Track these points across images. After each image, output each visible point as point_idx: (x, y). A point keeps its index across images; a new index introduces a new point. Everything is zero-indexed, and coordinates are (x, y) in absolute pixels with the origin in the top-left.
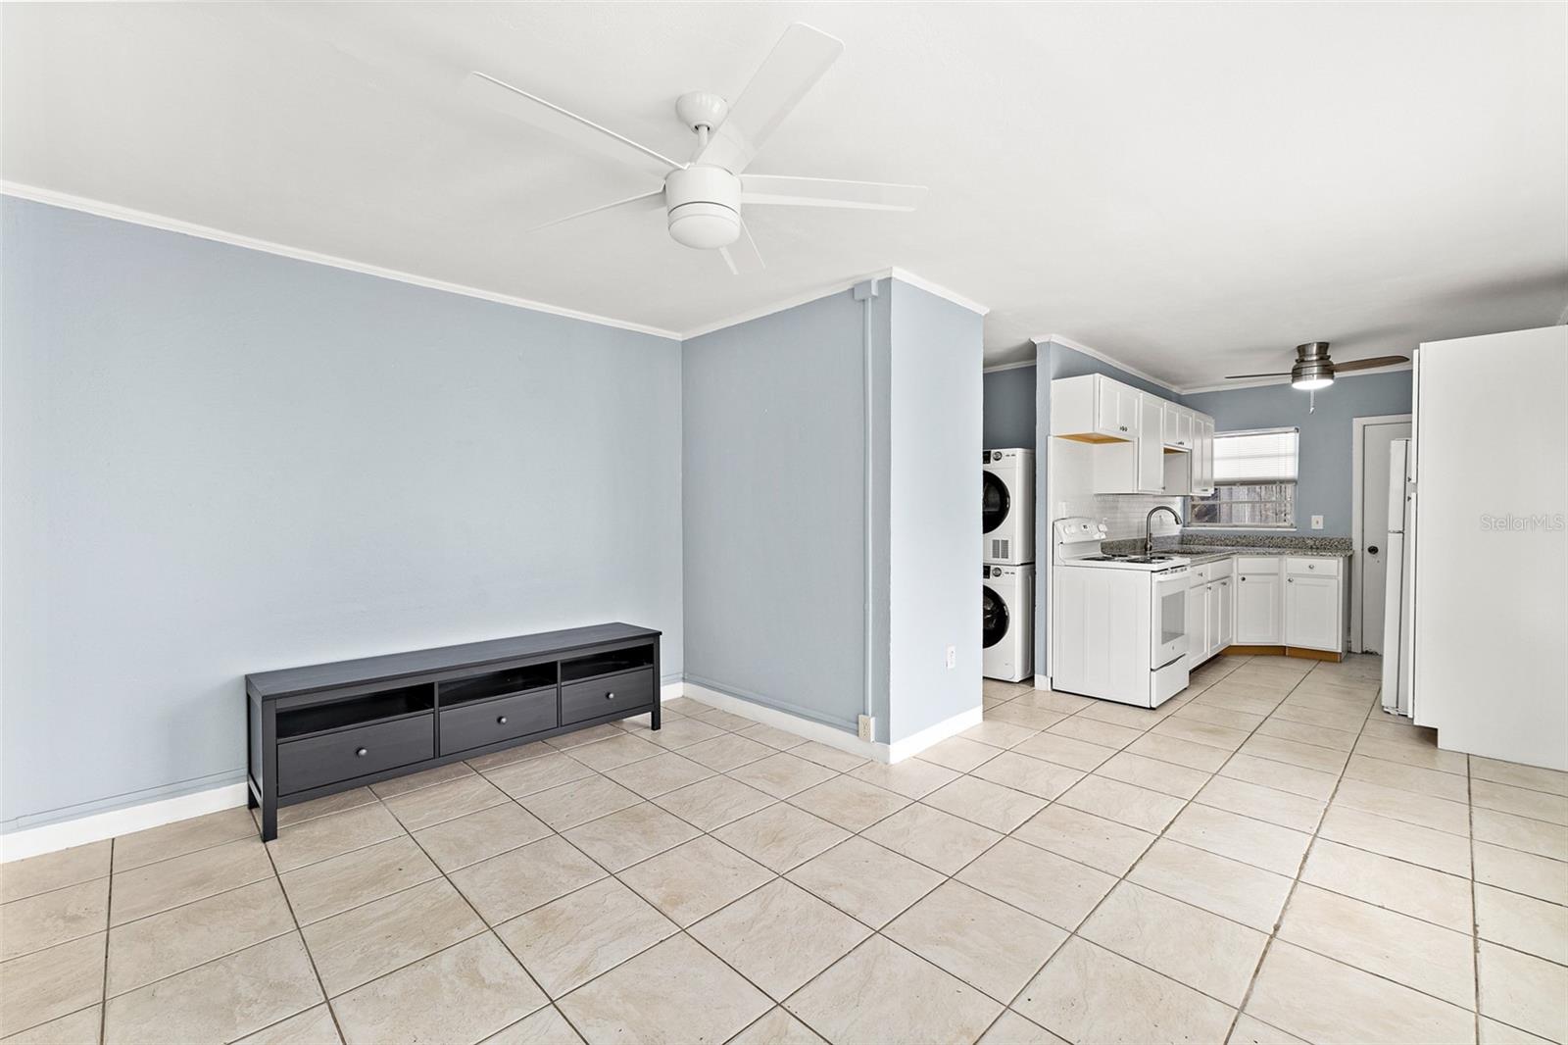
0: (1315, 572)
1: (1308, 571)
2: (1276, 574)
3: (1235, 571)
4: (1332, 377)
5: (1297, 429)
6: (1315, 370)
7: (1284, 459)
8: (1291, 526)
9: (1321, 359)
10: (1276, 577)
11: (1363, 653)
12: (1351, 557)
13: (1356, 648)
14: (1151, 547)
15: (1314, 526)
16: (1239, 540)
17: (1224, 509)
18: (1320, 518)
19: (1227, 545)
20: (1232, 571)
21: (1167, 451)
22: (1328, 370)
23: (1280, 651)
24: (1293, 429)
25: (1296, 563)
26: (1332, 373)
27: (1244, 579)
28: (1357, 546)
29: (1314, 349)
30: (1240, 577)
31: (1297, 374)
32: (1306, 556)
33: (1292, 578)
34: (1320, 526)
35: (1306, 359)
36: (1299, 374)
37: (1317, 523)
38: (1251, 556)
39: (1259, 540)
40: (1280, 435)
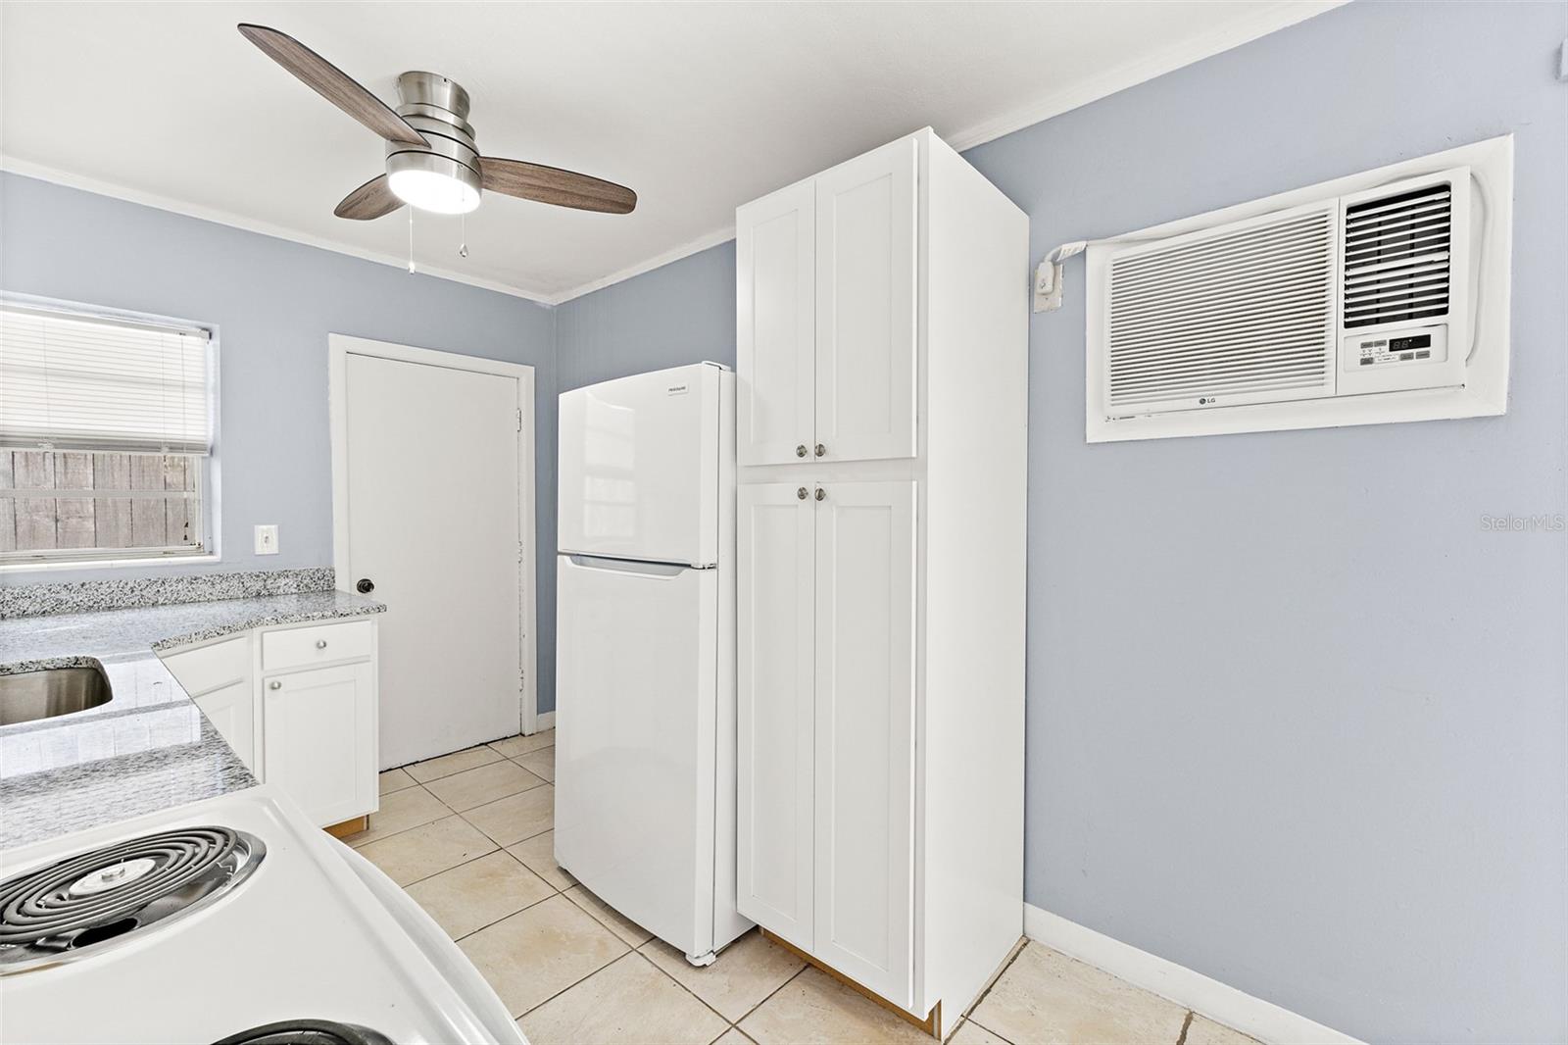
0: (328, 654)
1: (314, 657)
5: (207, 330)
7: (175, 392)
8: (203, 551)
15: (268, 549)
18: (272, 528)
28: (341, 582)
29: (446, 95)
32: (311, 622)
33: (280, 679)
34: (273, 548)
35: (430, 115)
36: (430, 146)
37: (266, 541)
38: (190, 646)
39: (127, 590)
40: (165, 334)
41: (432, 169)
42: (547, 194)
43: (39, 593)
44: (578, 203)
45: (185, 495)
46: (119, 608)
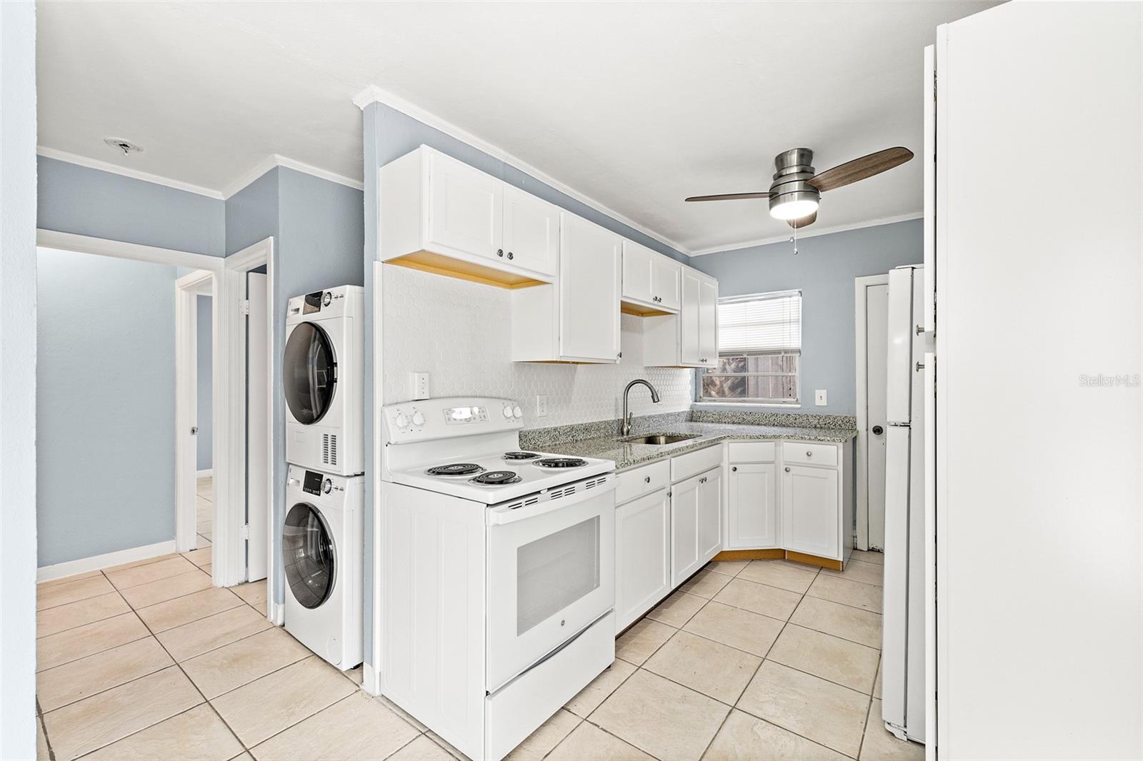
0: (813, 460)
1: (805, 459)
2: (772, 463)
3: (725, 458)
4: (818, 199)
5: (800, 292)
6: (796, 186)
7: (788, 326)
8: (797, 402)
9: (803, 172)
10: (773, 465)
11: (869, 550)
12: (855, 439)
13: (862, 545)
14: (628, 432)
15: (818, 402)
16: (745, 417)
17: (751, 383)
18: (823, 393)
19: (733, 423)
20: (722, 460)
21: (627, 308)
22: (812, 189)
23: (779, 555)
24: (796, 291)
25: (793, 450)
26: (818, 193)
27: (735, 469)
28: (861, 426)
29: (794, 158)
30: (732, 467)
31: (774, 196)
32: (803, 441)
33: (789, 467)
34: (824, 402)
35: (784, 174)
36: (778, 193)
37: (821, 399)
38: (744, 440)
39: (764, 417)
40: (784, 299)
41: (785, 201)
42: (854, 177)
43: (738, 415)
44: (876, 171)
45: (790, 374)
46: (761, 425)
